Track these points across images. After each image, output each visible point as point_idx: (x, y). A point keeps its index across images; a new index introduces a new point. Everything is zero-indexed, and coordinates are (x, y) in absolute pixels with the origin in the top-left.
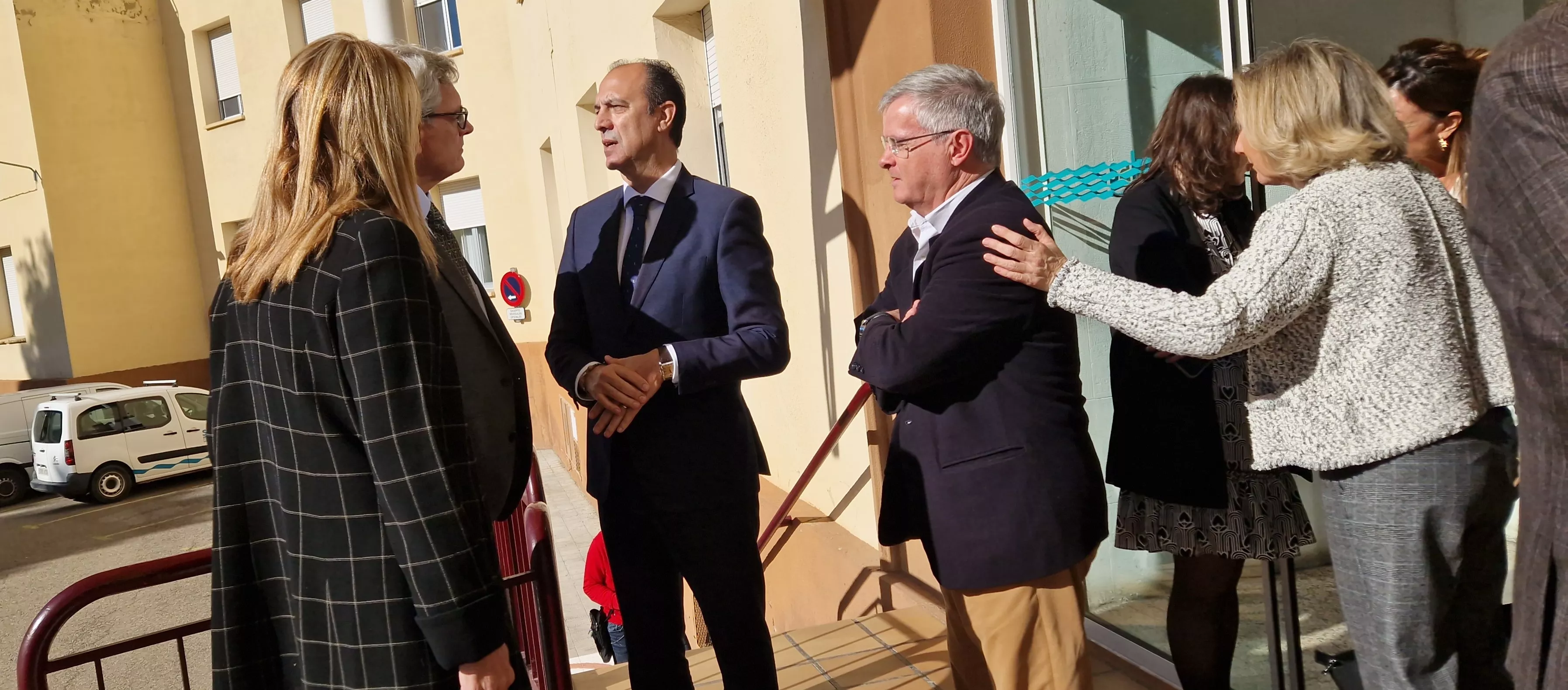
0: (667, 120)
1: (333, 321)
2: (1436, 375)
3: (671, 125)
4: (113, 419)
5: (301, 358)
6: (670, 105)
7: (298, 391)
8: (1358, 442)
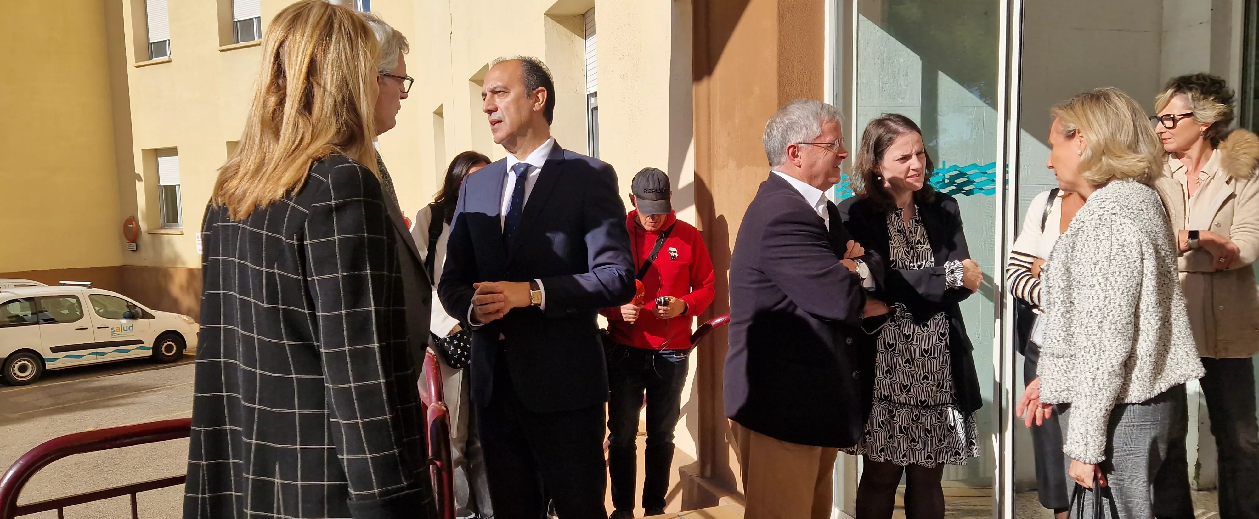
0: (540, 103)
1: (302, 248)
2: (1181, 339)
3: (543, 106)
4: (30, 312)
5: (270, 276)
6: (543, 91)
7: (267, 304)
8: (1141, 387)
